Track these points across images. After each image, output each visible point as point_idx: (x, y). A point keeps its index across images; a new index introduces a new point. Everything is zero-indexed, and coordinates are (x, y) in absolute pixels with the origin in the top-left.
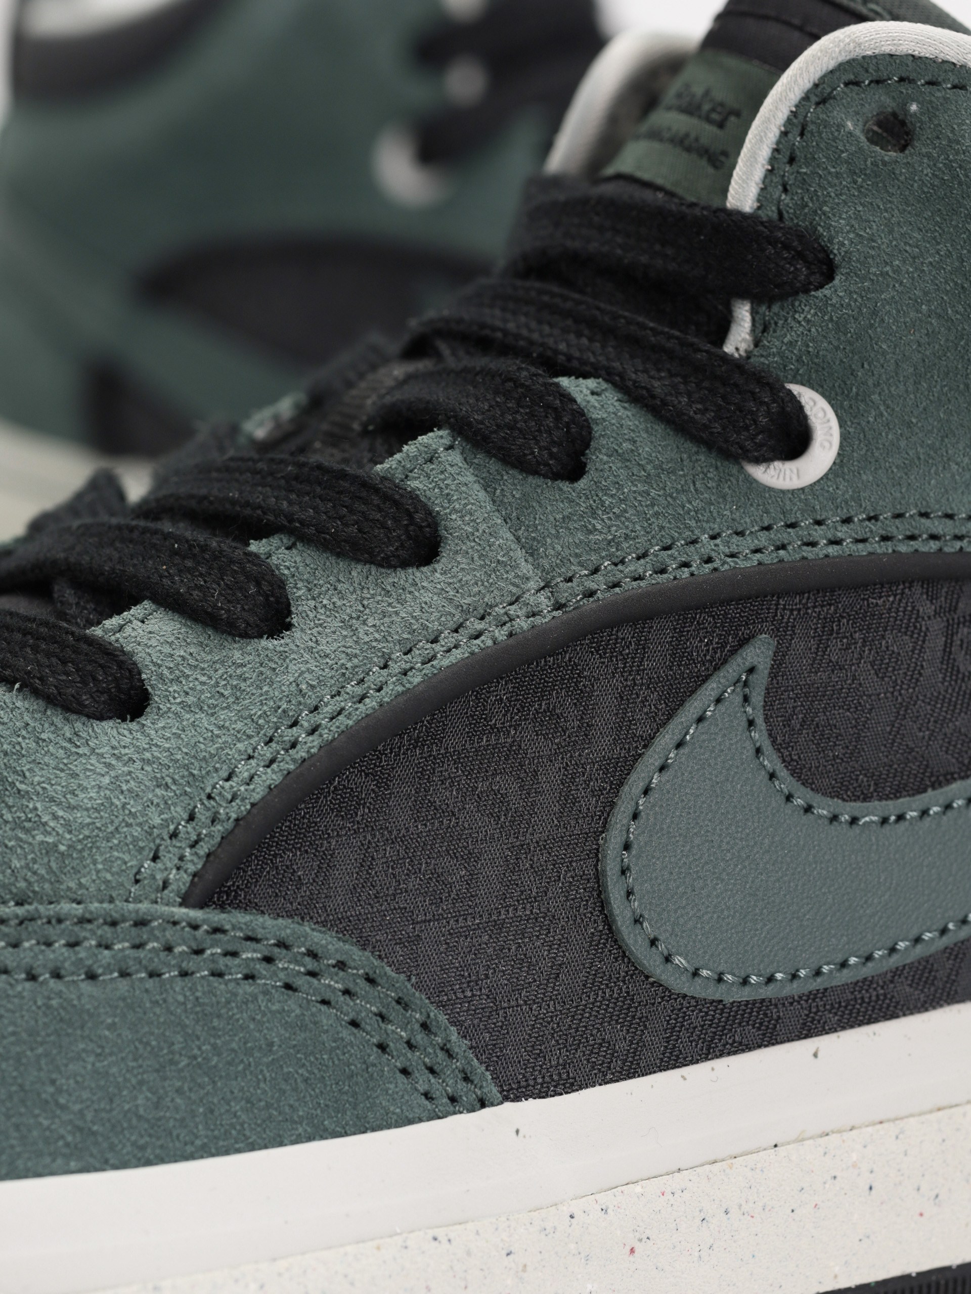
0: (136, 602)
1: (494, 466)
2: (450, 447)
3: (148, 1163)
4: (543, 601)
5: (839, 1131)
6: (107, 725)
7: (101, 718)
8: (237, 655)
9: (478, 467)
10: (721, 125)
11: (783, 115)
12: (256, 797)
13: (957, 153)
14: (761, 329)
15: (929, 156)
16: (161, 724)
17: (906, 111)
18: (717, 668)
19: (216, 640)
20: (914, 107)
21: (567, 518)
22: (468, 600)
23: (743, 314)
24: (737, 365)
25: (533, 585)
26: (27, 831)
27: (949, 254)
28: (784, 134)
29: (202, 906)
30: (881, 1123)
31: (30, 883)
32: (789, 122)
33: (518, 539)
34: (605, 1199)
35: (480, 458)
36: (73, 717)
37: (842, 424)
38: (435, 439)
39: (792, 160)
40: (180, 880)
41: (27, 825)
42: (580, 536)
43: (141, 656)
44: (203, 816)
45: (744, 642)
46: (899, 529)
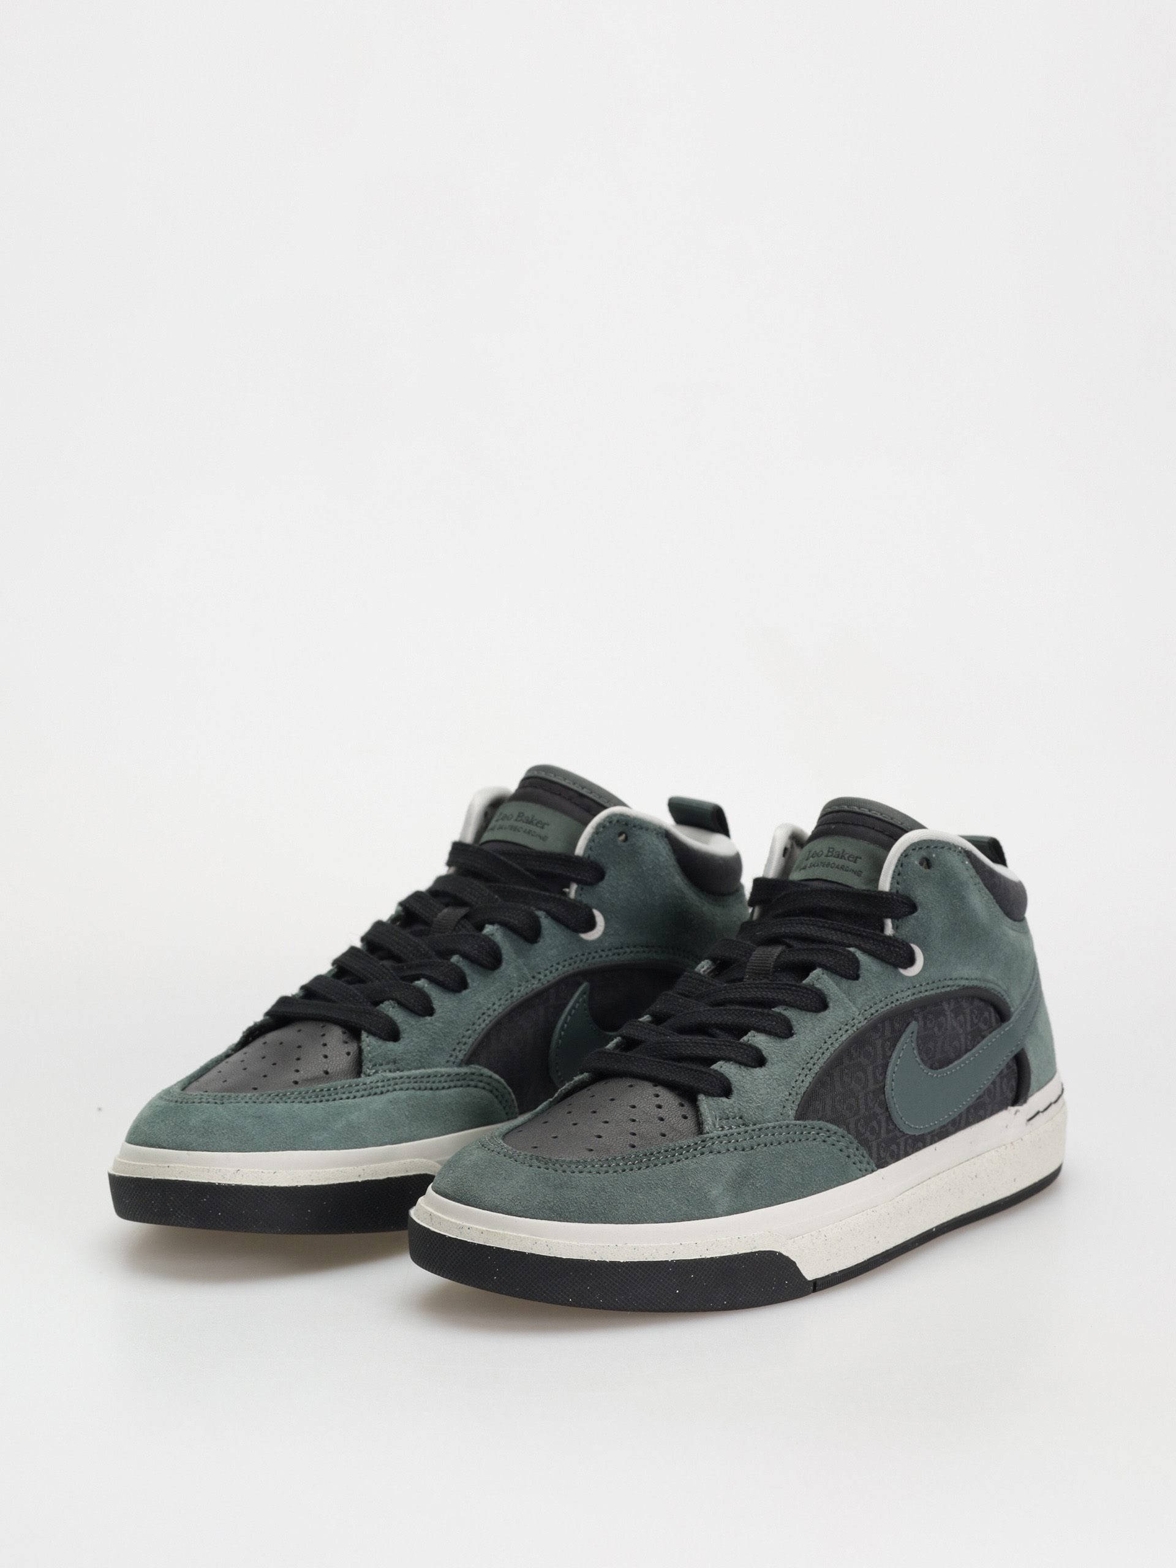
0: (749, 1031)
1: (838, 978)
2: (823, 974)
3: (805, 1197)
4: (861, 1018)
5: (934, 1176)
6: (758, 1069)
7: (755, 1067)
8: (786, 1044)
9: (833, 979)
10: (855, 862)
11: (895, 861)
12: (807, 1085)
13: (947, 868)
14: (896, 927)
15: (938, 870)
16: (773, 1067)
17: (932, 857)
18: (902, 1033)
19: (778, 1040)
20: (934, 855)
21: (861, 992)
22: (842, 1020)
23: (889, 923)
24: (889, 938)
25: (857, 1013)
26: (750, 1103)
27: (947, 899)
28: (896, 866)
29: (798, 1120)
30: (929, 1178)
31: (756, 1119)
32: (898, 863)
33: (849, 1000)
34: (873, 1209)
35: (834, 976)
36: (749, 1068)
37: (924, 954)
38: (818, 971)
39: (899, 874)
40: (792, 1113)
41: (751, 1101)
42: (865, 996)
43: (760, 1047)
44: (794, 1093)
45: (908, 1024)
46: (923, 989)
